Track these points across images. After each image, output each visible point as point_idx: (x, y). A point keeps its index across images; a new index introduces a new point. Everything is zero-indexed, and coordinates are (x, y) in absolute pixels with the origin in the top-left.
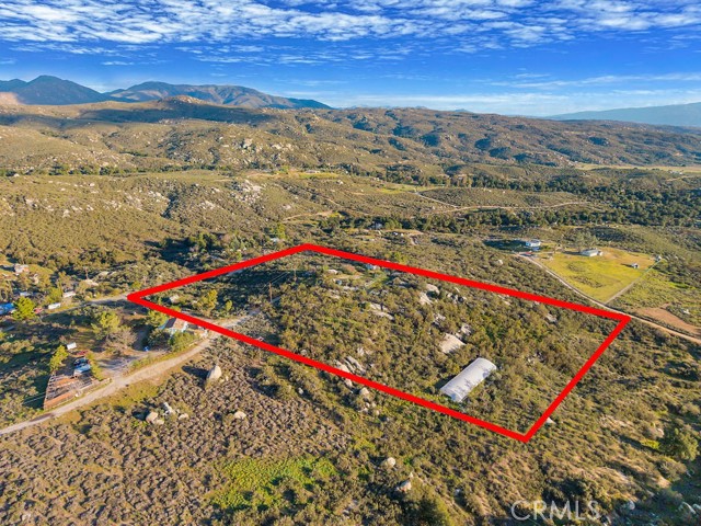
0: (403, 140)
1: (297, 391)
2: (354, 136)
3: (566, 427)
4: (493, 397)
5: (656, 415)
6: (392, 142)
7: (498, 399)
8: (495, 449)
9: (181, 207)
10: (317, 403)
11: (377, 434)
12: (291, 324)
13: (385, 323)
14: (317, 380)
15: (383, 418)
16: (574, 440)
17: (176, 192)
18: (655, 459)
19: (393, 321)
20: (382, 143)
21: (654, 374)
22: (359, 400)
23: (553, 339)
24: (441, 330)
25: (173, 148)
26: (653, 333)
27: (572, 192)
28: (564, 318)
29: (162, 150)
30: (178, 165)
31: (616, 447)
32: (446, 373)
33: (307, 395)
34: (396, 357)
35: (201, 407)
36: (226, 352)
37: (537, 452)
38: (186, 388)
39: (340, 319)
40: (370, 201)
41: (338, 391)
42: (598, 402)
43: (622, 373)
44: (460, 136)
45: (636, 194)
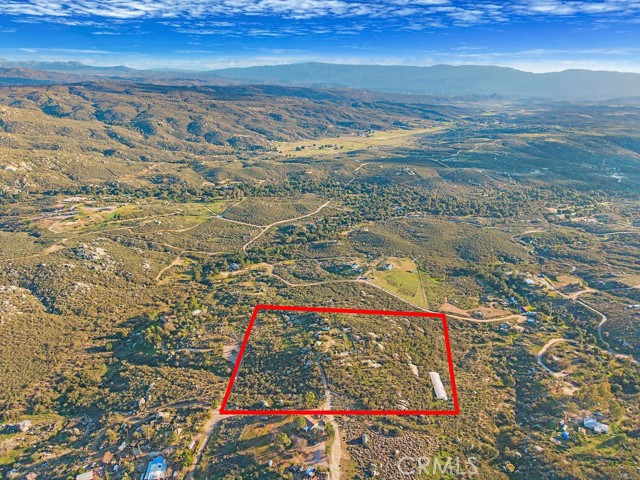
1: (400, 428)
3: (481, 392)
5: (489, 368)
6: (112, 135)
10: (413, 430)
12: (357, 394)
13: (385, 370)
16: (487, 397)
18: (507, 391)
20: (104, 138)
21: (471, 345)
24: (404, 363)
26: (456, 322)
32: (429, 386)
33: (405, 428)
35: (380, 457)
36: (350, 425)
37: (484, 408)
38: (361, 452)
42: (474, 373)
43: (463, 350)
44: (168, 120)
45: (348, 188)
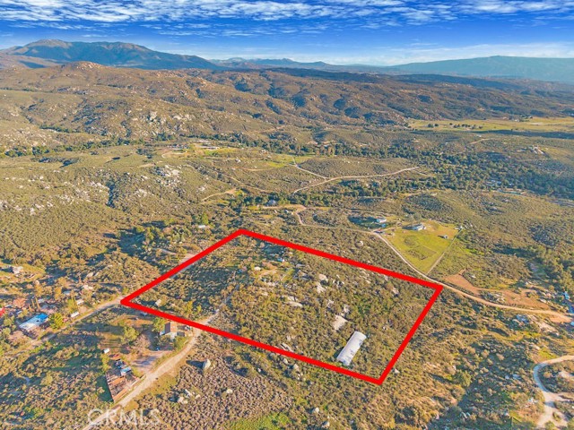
0: (278, 102)
1: (257, 370)
2: (237, 100)
3: (405, 374)
4: (365, 360)
5: (452, 356)
6: (269, 104)
7: (369, 361)
8: (369, 394)
9: (121, 197)
10: (270, 377)
11: (307, 393)
12: (243, 321)
13: (299, 311)
14: (267, 361)
15: (308, 382)
16: (409, 382)
17: (113, 180)
18: (450, 388)
19: (303, 309)
20: (262, 106)
21: (453, 326)
22: (294, 373)
23: (396, 310)
24: (332, 312)
25: (88, 123)
26: (453, 296)
27: (406, 157)
28: (403, 291)
29: (79, 124)
30: (98, 140)
31: (430, 383)
32: (339, 345)
33: (263, 373)
34: (309, 338)
35: (205, 388)
36: (208, 346)
37: (391, 393)
38: (192, 376)
39: (272, 313)
40: (263, 177)
41: (281, 368)
42: (422, 353)
43: (435, 327)
44: (321, 96)
45: (449, 158)
